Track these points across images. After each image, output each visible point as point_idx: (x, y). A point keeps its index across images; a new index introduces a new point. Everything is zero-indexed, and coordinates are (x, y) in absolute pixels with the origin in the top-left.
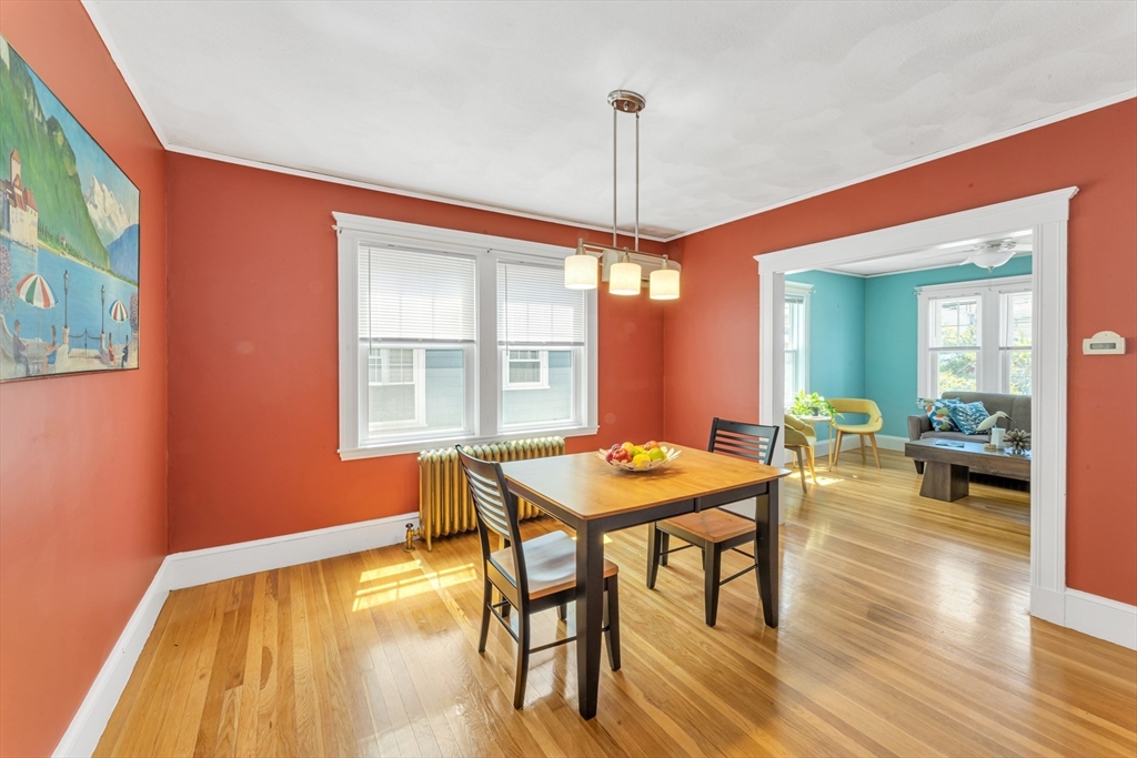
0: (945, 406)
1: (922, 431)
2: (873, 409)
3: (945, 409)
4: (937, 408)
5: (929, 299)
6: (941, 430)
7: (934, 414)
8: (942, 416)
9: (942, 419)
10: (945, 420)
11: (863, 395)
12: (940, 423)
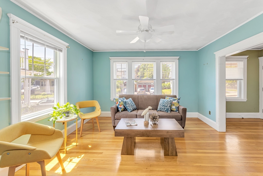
0: (122, 101)
1: (116, 113)
2: (97, 104)
3: (122, 102)
4: (120, 102)
5: (114, 62)
6: (122, 111)
7: (119, 105)
8: (121, 105)
9: (121, 107)
10: (122, 107)
11: (93, 99)
12: (121, 108)
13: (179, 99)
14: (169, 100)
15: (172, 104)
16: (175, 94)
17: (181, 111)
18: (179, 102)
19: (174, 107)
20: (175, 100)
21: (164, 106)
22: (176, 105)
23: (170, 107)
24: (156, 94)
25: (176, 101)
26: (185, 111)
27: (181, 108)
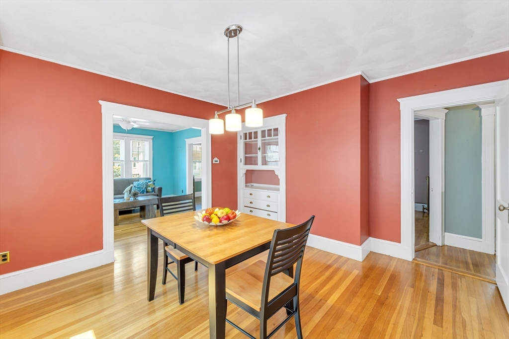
13: (155, 181)
14: (145, 182)
15: (147, 186)
16: (148, 177)
17: (156, 190)
18: (154, 184)
19: (149, 189)
20: (150, 182)
21: (139, 188)
22: (151, 186)
23: (146, 188)
24: (124, 178)
25: (152, 182)
26: (160, 190)
27: (157, 187)
